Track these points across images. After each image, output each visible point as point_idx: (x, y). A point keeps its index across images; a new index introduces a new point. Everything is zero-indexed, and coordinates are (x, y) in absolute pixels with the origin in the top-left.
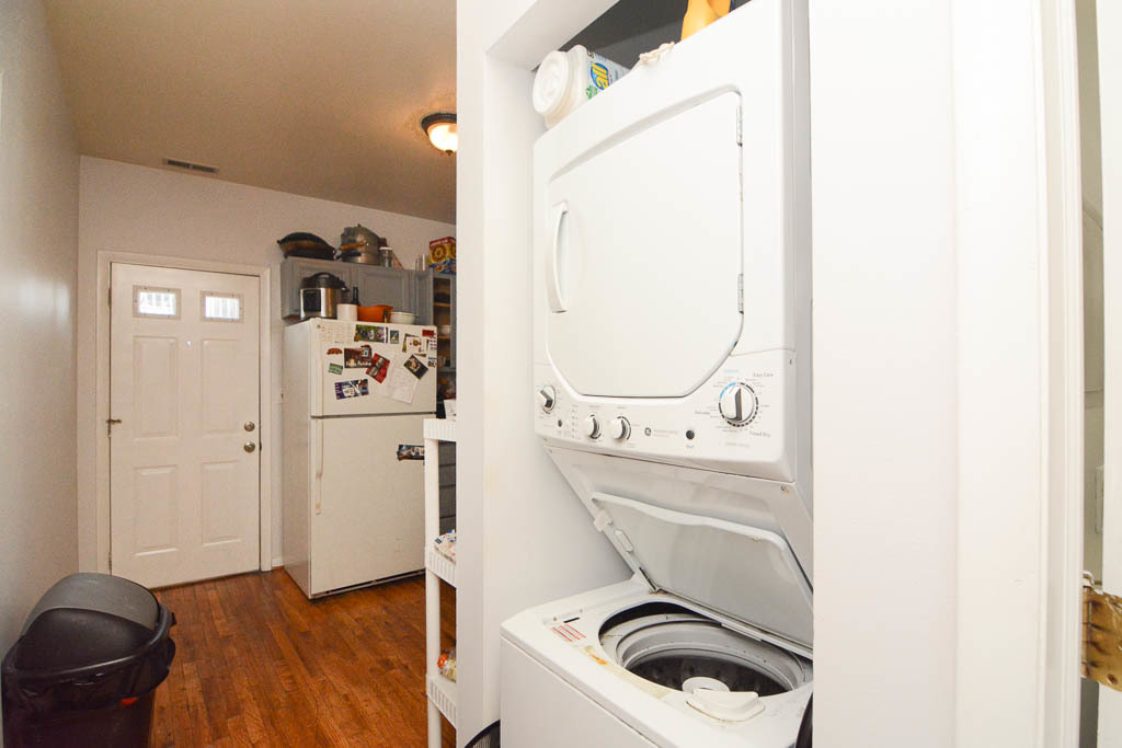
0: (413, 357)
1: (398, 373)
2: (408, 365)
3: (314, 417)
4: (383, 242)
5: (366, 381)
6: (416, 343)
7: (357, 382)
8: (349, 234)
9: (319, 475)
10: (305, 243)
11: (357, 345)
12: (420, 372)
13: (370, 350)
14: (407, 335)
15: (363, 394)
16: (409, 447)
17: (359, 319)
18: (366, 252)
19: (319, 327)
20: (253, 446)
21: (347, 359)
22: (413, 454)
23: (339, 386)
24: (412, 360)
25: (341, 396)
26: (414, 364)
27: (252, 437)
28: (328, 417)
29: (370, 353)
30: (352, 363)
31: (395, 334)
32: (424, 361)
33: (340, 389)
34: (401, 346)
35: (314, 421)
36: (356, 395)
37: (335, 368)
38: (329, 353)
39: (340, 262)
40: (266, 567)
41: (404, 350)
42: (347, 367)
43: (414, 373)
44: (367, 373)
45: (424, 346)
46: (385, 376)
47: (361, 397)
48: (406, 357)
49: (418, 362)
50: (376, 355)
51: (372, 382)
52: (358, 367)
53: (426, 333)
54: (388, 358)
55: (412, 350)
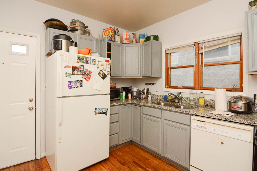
0: (101, 71)
1: (95, 77)
2: (99, 74)
3: (58, 97)
4: (87, 27)
5: (82, 81)
6: (103, 65)
7: (78, 81)
8: (74, 22)
9: (60, 125)
10: (55, 22)
11: (78, 65)
12: (104, 77)
13: (84, 67)
14: (99, 61)
15: (81, 86)
16: (100, 109)
17: (78, 53)
18: (80, 30)
19: (60, 55)
20: (33, 108)
21: (73, 71)
22: (101, 112)
23: (70, 83)
24: (101, 72)
25: (70, 87)
26: (102, 74)
27: (32, 104)
28: (64, 97)
29: (84, 68)
30: (76, 72)
31: (94, 60)
32: (106, 73)
33: (70, 84)
34: (96, 66)
35: (58, 99)
36: (77, 87)
37: (68, 75)
38: (65, 68)
39: (70, 32)
40: (38, 157)
41: (98, 68)
42: (73, 74)
43: (102, 78)
44: (82, 77)
45: (105, 66)
46: (90, 78)
47: (79, 88)
48: (98, 71)
49: (103, 73)
50: (86, 69)
51: (84, 81)
52: (78, 74)
53: (106, 61)
54: (91, 71)
55: (101, 68)
